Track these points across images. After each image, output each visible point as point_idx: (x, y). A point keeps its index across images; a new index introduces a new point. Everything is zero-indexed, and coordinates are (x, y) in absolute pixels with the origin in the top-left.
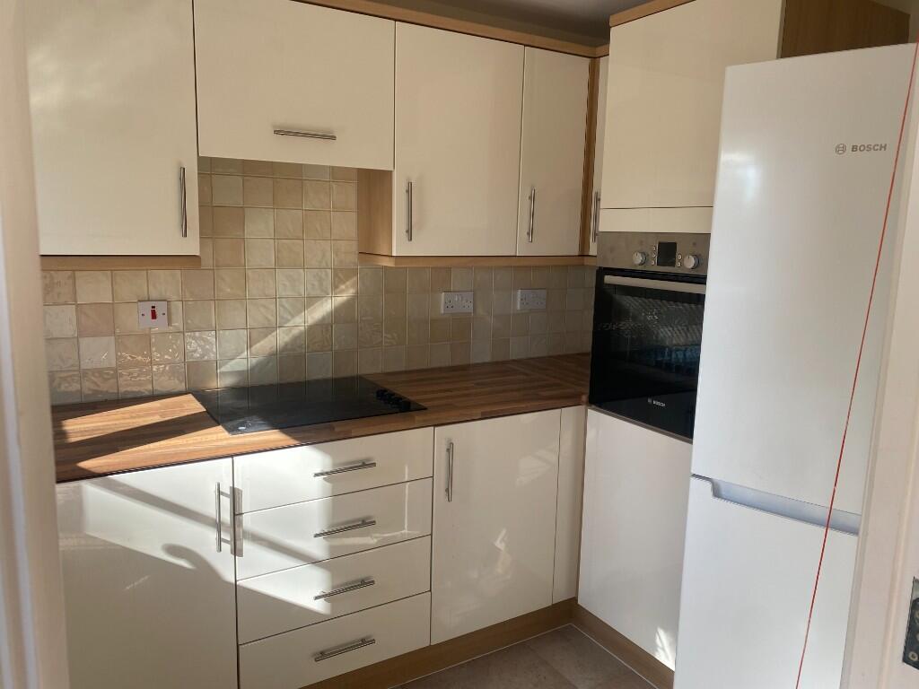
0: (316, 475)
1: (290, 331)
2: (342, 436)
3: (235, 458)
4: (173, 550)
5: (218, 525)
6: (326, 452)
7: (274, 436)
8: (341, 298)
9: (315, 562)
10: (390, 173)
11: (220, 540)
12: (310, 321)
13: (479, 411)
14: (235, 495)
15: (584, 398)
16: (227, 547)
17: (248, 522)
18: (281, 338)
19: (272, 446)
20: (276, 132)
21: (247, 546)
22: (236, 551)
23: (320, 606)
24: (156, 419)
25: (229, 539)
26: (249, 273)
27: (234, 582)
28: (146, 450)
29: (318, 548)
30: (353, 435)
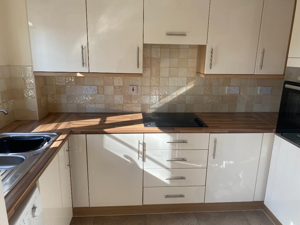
0: (168, 142)
1: (172, 97)
2: (178, 132)
3: (144, 134)
4: (126, 156)
5: (139, 152)
6: (171, 136)
7: (156, 129)
8: (189, 87)
9: (167, 168)
10: (206, 46)
11: (139, 156)
12: (179, 94)
13: (228, 130)
14: (144, 144)
15: (274, 130)
16: (141, 159)
17: (147, 153)
18: (169, 99)
19: (155, 132)
20: (167, 35)
21: (147, 160)
22: (144, 160)
23: (168, 182)
24: (129, 119)
25: (142, 156)
26: (161, 78)
27: (142, 169)
28: (122, 128)
29: (168, 165)
30: (180, 132)
